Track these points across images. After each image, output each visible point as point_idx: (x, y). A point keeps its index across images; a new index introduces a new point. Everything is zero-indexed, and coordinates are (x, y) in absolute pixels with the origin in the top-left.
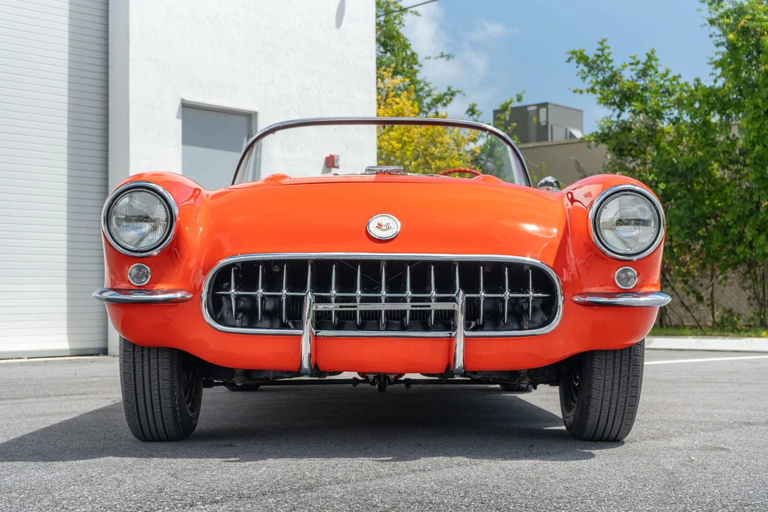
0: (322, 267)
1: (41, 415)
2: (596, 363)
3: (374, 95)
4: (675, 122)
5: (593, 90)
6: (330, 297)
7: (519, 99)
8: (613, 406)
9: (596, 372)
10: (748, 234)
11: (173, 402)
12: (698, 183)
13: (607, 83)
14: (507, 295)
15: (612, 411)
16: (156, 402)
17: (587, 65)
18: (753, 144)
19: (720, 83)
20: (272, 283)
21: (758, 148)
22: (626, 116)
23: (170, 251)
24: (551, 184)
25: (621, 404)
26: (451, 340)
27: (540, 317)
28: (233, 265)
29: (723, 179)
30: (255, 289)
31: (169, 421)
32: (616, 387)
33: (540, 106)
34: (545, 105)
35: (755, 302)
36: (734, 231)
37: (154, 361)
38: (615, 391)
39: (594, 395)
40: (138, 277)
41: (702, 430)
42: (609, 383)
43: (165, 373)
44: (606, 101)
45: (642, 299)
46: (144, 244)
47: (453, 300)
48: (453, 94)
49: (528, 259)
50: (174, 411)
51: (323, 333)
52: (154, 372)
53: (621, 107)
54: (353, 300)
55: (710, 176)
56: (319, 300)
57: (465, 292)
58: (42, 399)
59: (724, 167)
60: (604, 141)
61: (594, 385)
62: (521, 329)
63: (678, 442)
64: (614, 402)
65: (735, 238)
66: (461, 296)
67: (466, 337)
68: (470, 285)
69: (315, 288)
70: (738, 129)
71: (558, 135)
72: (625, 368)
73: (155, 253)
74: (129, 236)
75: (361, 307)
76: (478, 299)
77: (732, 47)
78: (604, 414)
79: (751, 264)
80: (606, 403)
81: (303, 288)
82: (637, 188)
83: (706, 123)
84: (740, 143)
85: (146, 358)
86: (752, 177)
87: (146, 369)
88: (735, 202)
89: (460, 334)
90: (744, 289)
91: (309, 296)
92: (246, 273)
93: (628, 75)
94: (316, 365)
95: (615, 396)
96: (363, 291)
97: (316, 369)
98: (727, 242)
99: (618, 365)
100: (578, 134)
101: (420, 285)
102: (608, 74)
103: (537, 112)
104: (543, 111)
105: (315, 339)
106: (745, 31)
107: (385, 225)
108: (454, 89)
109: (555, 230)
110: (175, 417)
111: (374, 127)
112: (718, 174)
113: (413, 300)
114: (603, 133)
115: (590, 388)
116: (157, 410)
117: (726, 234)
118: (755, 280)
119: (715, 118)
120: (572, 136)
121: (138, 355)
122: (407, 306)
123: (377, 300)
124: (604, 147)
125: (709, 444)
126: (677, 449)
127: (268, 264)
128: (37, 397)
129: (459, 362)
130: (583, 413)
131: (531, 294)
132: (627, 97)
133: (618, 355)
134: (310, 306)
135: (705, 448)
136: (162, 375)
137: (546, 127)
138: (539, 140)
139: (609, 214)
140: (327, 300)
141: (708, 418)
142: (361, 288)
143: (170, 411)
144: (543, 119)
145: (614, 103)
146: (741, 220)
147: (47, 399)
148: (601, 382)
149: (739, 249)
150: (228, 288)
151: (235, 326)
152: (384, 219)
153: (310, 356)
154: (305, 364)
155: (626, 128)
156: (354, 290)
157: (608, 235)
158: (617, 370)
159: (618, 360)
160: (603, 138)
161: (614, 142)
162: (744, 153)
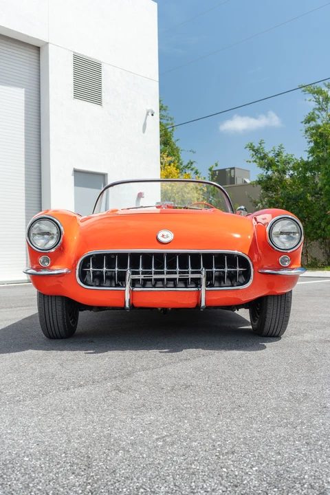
0: (135, 257)
1: (6, 320)
2: (269, 301)
3: (159, 165)
4: (291, 176)
5: (255, 161)
6: (139, 272)
7: (216, 165)
8: (277, 321)
9: (269, 305)
10: (323, 225)
11: (64, 322)
12: (301, 203)
13: (262, 158)
14: (226, 270)
15: (277, 324)
16: (55, 321)
17: (253, 150)
18: (325, 185)
19: (311, 159)
20: (110, 264)
21: (327, 187)
22: (270, 173)
23: (60, 249)
24: (242, 209)
25: (281, 320)
26: (199, 292)
27: (241, 279)
28: (91, 256)
29: (312, 201)
30: (102, 268)
31: (62, 330)
32: (278, 312)
33: (231, 169)
34: (234, 168)
35: (325, 255)
36: (317, 224)
37: (54, 302)
38: (278, 314)
39: (268, 316)
40: (43, 262)
41: (316, 328)
42: (275, 311)
43: (59, 308)
44: (261, 166)
45: (293, 271)
46: (47, 246)
47: (200, 273)
48: (192, 163)
49: (236, 252)
50: (64, 325)
51: (135, 289)
52: (54, 307)
53: (267, 169)
54: (151, 273)
55: (306, 199)
56: (133, 273)
57: (205, 269)
58: (8, 310)
59: (312, 196)
60: (260, 184)
61: (268, 312)
62: (233, 286)
63: (307, 337)
64: (277, 319)
65: (317, 227)
66: (204, 271)
67: (206, 290)
68: (208, 265)
69: (132, 267)
70: (319, 179)
71: (239, 182)
72: (283, 303)
73: (53, 250)
74: (40, 243)
75: (155, 277)
76: (212, 272)
77: (316, 143)
78: (273, 325)
79: (324, 238)
80: (274, 320)
81: (126, 267)
82: (290, 217)
83: (305, 177)
84: (319, 185)
85: (50, 300)
86: (324, 200)
87: (50, 306)
88: (318, 211)
89: (203, 289)
90: (321, 249)
91: (129, 272)
92: (98, 260)
93: (271, 155)
94: (132, 304)
95: (278, 317)
96: (155, 268)
97: (132, 306)
98: (314, 229)
99: (279, 302)
100: (248, 181)
101: (184, 265)
102: (262, 155)
103: (230, 171)
104: (232, 171)
105: (132, 292)
106: (321, 135)
107: (166, 236)
108: (192, 161)
109: (249, 237)
110: (65, 329)
111: (159, 183)
112: (309, 198)
113: (180, 273)
114: (260, 181)
115: (266, 313)
116: (56, 325)
117: (313, 225)
118: (326, 245)
119: (308, 174)
120: (245, 182)
121: (46, 299)
122: (177, 276)
123: (163, 273)
124: (260, 186)
125: (322, 338)
126: (307, 342)
127: (108, 255)
128: (6, 308)
129: (203, 304)
130: (262, 324)
131: (238, 269)
132: (270, 165)
133: (279, 297)
134: (129, 276)
135: (321, 341)
136: (58, 310)
137: (234, 178)
138: (231, 184)
139: (277, 229)
140: (137, 273)
141: (317, 320)
142: (155, 267)
143: (62, 326)
144: (232, 174)
145: (264, 167)
146: (320, 219)
147: (11, 309)
148: (271, 311)
149: (318, 232)
150: (89, 268)
151: (92, 286)
152: (165, 233)
153: (129, 300)
154: (127, 305)
155: (269, 178)
156: (151, 268)
157: (276, 240)
158: (279, 304)
159: (279, 300)
160: (259, 182)
161: (264, 184)
162: (321, 189)
